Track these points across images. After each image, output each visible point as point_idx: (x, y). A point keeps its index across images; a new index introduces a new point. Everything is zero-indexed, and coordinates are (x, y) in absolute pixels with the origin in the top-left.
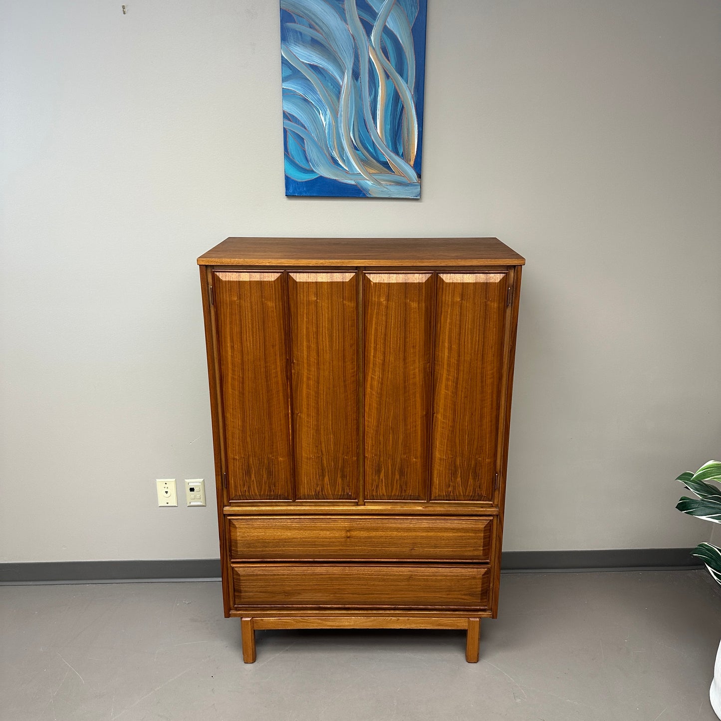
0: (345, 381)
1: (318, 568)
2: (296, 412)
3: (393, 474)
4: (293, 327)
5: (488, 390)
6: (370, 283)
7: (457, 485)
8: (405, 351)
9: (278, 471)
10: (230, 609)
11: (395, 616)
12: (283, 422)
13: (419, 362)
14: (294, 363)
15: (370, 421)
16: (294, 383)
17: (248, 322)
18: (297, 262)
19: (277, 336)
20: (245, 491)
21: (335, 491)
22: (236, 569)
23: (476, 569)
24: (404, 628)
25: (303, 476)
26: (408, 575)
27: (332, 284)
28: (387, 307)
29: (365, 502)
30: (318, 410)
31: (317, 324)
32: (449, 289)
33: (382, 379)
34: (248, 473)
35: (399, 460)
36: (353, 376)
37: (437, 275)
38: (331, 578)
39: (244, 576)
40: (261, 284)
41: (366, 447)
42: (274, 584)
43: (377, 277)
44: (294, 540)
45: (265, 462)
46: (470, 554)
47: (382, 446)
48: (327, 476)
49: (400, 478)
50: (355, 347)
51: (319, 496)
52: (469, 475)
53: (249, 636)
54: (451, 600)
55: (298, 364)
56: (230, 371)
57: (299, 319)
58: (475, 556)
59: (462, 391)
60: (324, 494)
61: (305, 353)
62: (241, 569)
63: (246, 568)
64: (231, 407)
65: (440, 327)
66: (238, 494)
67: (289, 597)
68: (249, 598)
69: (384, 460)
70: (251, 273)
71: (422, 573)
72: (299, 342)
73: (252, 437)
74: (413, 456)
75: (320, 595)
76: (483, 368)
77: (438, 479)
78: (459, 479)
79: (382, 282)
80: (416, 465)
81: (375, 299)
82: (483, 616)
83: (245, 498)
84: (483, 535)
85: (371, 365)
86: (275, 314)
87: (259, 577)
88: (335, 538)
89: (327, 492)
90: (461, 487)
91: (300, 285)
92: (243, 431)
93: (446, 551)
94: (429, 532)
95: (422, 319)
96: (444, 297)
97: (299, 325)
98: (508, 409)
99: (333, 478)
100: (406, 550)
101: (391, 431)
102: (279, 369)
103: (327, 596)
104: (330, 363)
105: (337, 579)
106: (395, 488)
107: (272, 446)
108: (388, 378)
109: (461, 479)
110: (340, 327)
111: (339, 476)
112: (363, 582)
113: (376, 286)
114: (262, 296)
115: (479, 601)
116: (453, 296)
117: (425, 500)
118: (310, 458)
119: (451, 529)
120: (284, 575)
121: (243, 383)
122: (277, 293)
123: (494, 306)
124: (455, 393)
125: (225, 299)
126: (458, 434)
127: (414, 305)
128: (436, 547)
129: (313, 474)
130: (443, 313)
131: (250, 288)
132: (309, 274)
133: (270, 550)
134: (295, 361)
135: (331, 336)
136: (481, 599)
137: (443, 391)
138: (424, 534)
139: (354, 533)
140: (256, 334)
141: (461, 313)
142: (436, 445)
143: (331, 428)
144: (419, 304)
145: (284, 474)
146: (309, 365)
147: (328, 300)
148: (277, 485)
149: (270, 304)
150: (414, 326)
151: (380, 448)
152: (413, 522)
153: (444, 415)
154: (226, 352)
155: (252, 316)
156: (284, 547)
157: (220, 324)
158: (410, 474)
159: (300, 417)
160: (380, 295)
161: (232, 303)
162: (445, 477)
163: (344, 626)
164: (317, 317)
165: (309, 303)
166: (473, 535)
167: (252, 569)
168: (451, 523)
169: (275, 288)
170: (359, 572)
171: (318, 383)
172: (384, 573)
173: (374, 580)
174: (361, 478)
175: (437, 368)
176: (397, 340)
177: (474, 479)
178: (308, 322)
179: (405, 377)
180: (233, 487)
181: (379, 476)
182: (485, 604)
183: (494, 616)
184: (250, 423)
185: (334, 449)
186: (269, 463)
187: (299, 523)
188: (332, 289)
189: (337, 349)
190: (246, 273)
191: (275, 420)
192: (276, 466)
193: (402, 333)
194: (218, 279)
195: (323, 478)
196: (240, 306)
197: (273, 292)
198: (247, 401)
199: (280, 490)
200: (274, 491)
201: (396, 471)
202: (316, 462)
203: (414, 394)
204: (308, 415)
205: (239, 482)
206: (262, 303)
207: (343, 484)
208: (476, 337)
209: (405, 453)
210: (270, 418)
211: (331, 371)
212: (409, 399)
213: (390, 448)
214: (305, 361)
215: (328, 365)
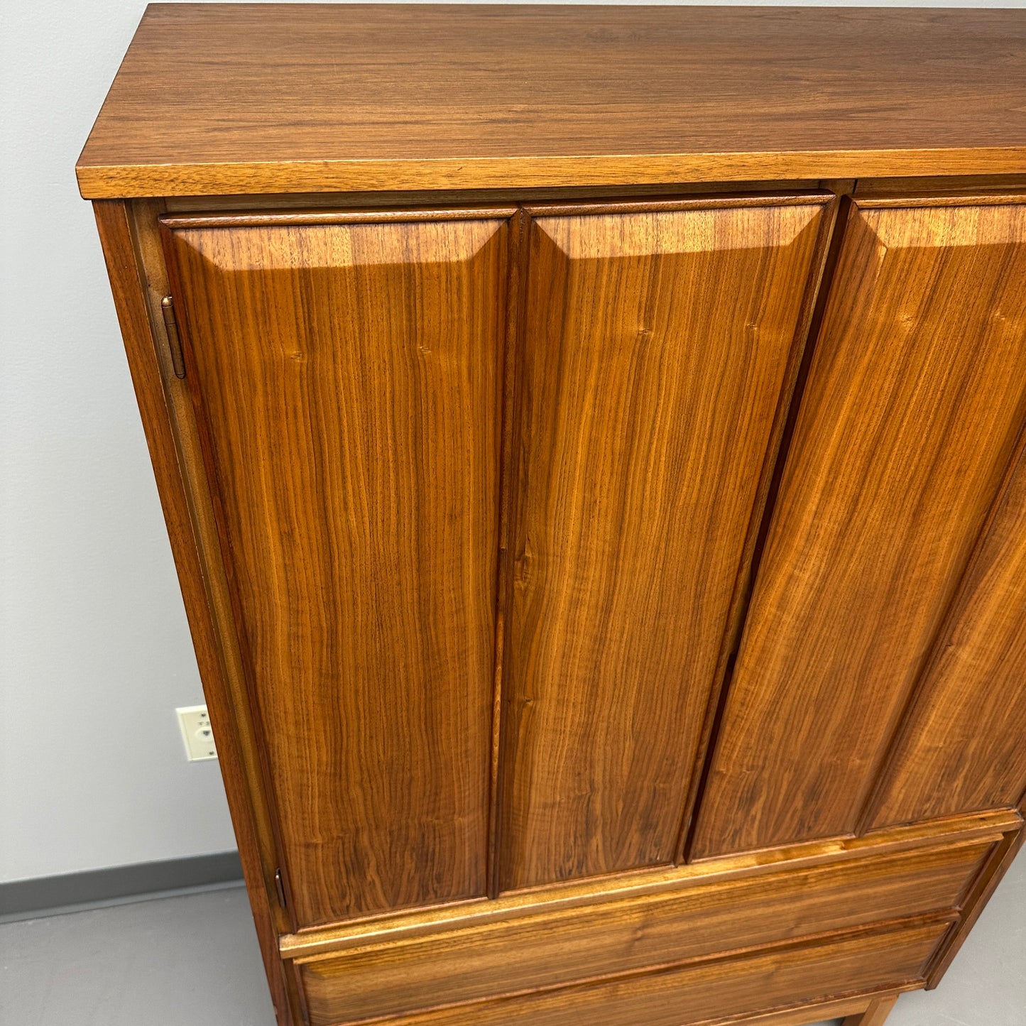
0: (698, 596)
1: (548, 1000)
2: (519, 696)
3: (789, 800)
6: (872, 252)
7: (948, 794)
8: (927, 487)
9: (452, 847)
12: (474, 729)
13: (961, 517)
14: (524, 561)
16: (520, 622)
18: (585, 169)
20: (348, 907)
26: (769, 969)
27: (719, 260)
28: (912, 343)
30: (594, 686)
31: (632, 426)
33: (825, 578)
34: (355, 867)
35: (813, 769)
38: (580, 1012)
43: (905, 222)
45: (412, 835)
47: (773, 747)
48: (599, 835)
49: (805, 806)
52: (988, 770)
55: (542, 565)
56: (281, 615)
57: (563, 413)
60: (584, 870)
61: (574, 526)
64: (291, 719)
66: (324, 917)
69: (770, 776)
70: (357, 229)
73: (367, 785)
74: (857, 753)
77: (903, 791)
78: (958, 783)
79: (923, 244)
80: (858, 773)
81: (876, 314)
85: (798, 542)
86: (467, 401)
88: (603, 946)
89: (595, 866)
90: (956, 797)
91: (583, 274)
92: (338, 774)
97: (561, 435)
99: (615, 837)
101: (812, 709)
102: (469, 586)
104: (658, 549)
107: (436, 794)
108: (845, 571)
109: (965, 781)
110: (718, 427)
111: (634, 827)
113: (893, 263)
114: (412, 331)
117: (854, 834)
118: (553, 806)
121: (333, 646)
122: (478, 313)
125: (239, 355)
126: (998, 686)
129: (558, 835)
131: (359, 299)
132: (627, 218)
134: (529, 555)
135: (677, 463)
137: (1002, 588)
139: (654, 930)
140: (385, 483)
142: (928, 719)
143: (629, 724)
146: (582, 562)
147: (692, 328)
148: (446, 878)
149: (448, 362)
150: (986, 402)
151: (767, 750)
155: (367, 413)
158: (836, 792)
159: (533, 711)
160: (901, 297)
161: (271, 371)
162: (926, 783)
164: (635, 398)
165: (611, 346)
169: (471, 292)
171: (607, 611)
172: (713, 977)
176: (910, 458)
177: (997, 775)
178: (597, 420)
179: (900, 565)
181: (748, 811)
184: (359, 751)
185: (630, 772)
186: (423, 835)
187: (506, 938)
188: (717, 282)
189: (693, 501)
190: (336, 229)
191: (447, 732)
192: (447, 838)
193: (935, 431)
194: (199, 261)
195: (588, 841)
196: (312, 381)
197: (460, 311)
198: (350, 695)
199: (454, 887)
200: (435, 891)
201: (799, 794)
202: (569, 810)
203: (914, 606)
204: (562, 703)
205: (328, 891)
206: (414, 362)
207: (642, 844)
209: (835, 752)
210: (431, 727)
211: (658, 574)
212: (894, 623)
213: (796, 747)
214: (568, 553)
215: (650, 556)
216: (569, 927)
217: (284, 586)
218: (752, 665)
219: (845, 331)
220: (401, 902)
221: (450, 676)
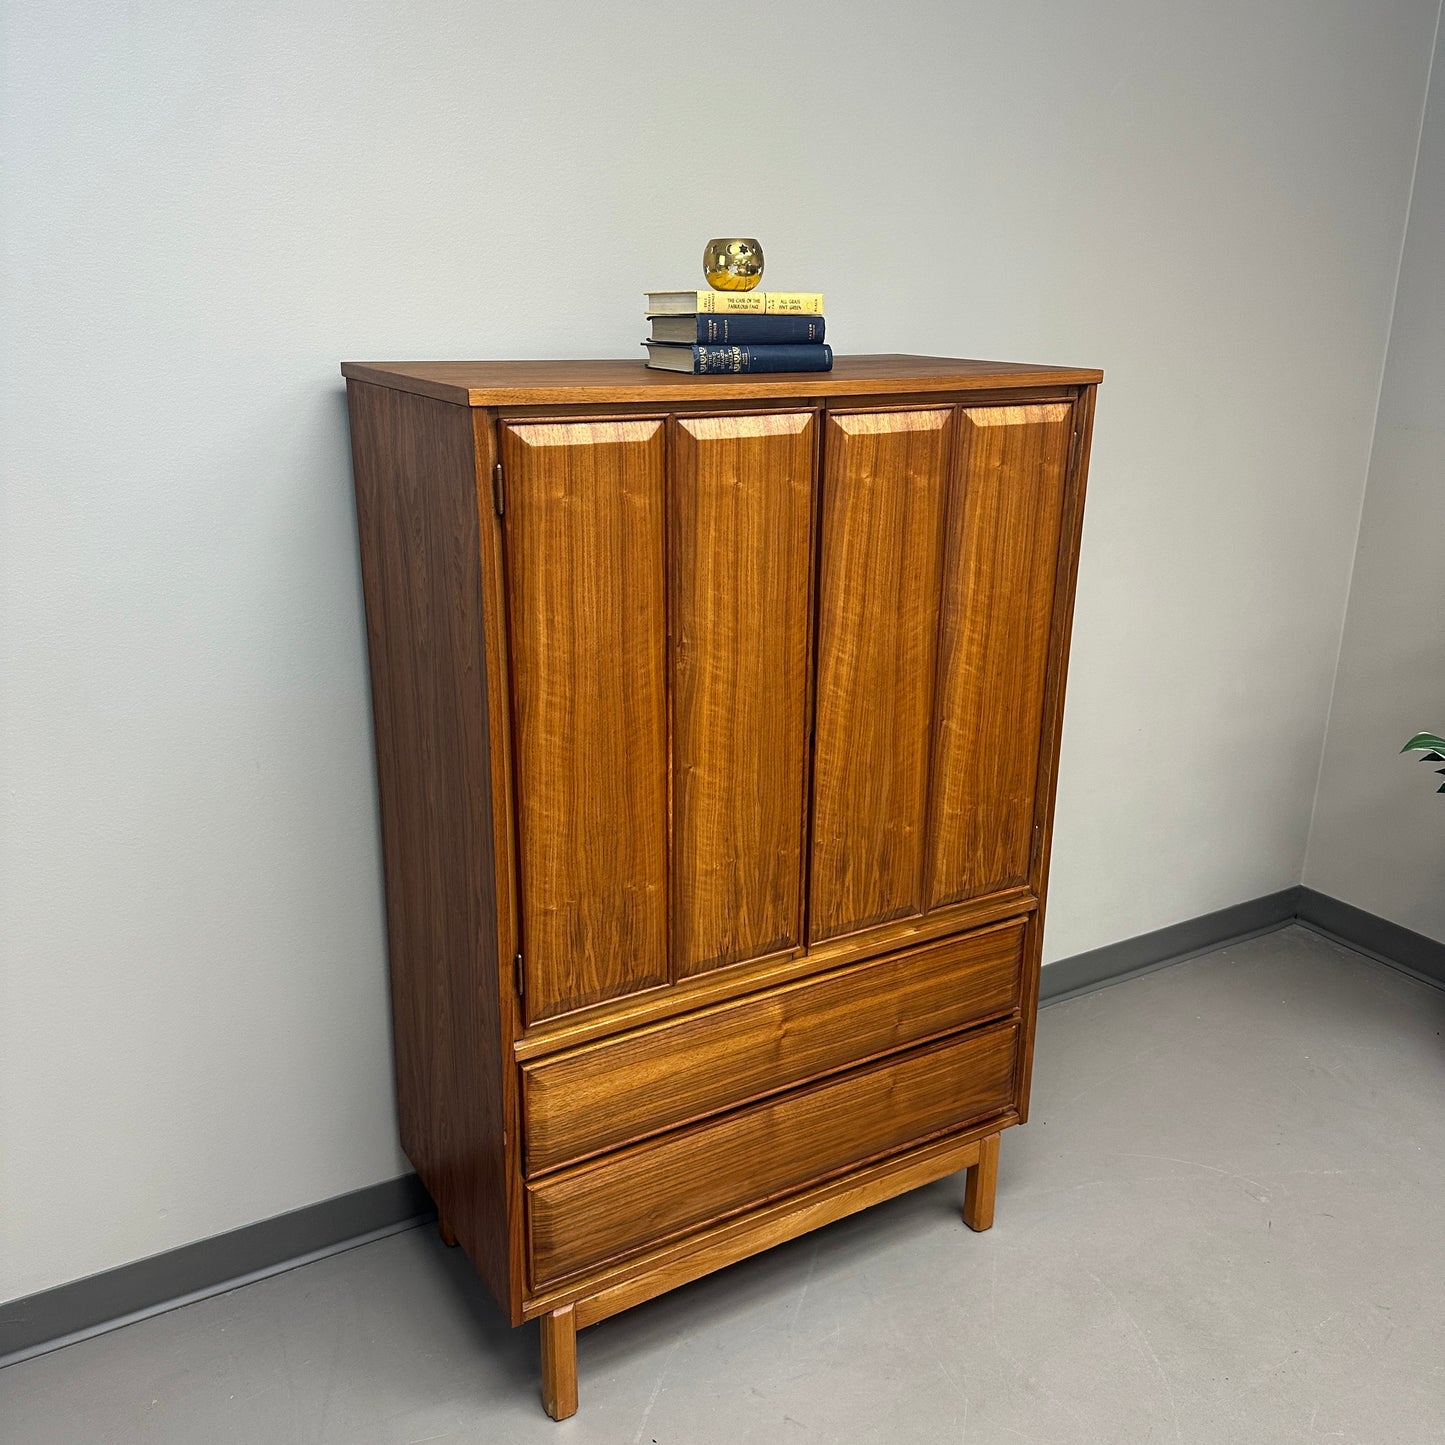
0: (786, 674)
2: (685, 765)
3: (870, 869)
4: (684, 556)
6: (841, 438)
7: (976, 865)
8: (901, 588)
9: (644, 918)
11: (859, 1184)
12: (657, 795)
13: (925, 611)
14: (682, 645)
16: (682, 696)
17: (589, 553)
19: (651, 581)
20: (570, 988)
21: (758, 936)
22: (540, 1194)
23: (997, 1033)
24: (872, 1204)
25: (696, 916)
26: (887, 1084)
27: (769, 441)
28: (872, 491)
29: (809, 949)
30: (731, 753)
31: (736, 543)
32: (983, 442)
33: (857, 658)
34: (578, 940)
35: (880, 836)
36: (801, 659)
37: (961, 412)
39: (560, 1205)
40: (620, 450)
42: (629, 1199)
43: (854, 422)
44: (673, 1078)
45: (617, 903)
46: (991, 1003)
47: (850, 814)
48: (745, 908)
49: (881, 876)
51: (727, 957)
52: (997, 840)
53: (570, 1350)
54: (957, 1111)
55: (694, 647)
56: (543, 686)
57: (699, 535)
58: (998, 1005)
59: (993, 662)
60: (737, 949)
61: (710, 616)
62: (552, 1190)
63: (564, 1185)
64: (543, 780)
65: (963, 527)
66: (552, 1001)
67: (658, 1220)
68: (572, 1255)
69: (853, 844)
70: (593, 425)
71: (912, 1071)
72: (698, 592)
73: (588, 848)
74: (906, 820)
75: (722, 1190)
76: (1030, 607)
77: (945, 861)
78: (980, 853)
79: (865, 433)
80: (910, 841)
81: (850, 474)
82: (1005, 1125)
83: (568, 1007)
84: (1013, 957)
85: (838, 631)
86: (649, 526)
87: (595, 1196)
88: (757, 1046)
89: (744, 944)
90: (982, 869)
91: (704, 448)
92: (570, 837)
93: (953, 1010)
96: (972, 460)
97: (699, 550)
99: (756, 908)
100: (887, 1031)
101: (869, 777)
102: (652, 665)
103: (736, 1189)
104: (759, 635)
105: (755, 1141)
106: (870, 900)
107: (634, 859)
108: (868, 653)
109: (984, 850)
110: (782, 545)
111: (768, 899)
112: (806, 1131)
113: (853, 444)
114: (621, 482)
115: (1002, 1095)
116: (988, 457)
117: (920, 912)
118: (712, 871)
120: (649, 1171)
121: (572, 713)
122: (653, 472)
123: (1054, 469)
124: (982, 669)
125: (535, 498)
126: (982, 755)
127: (922, 481)
128: (937, 1008)
129: (717, 906)
130: (969, 496)
131: (595, 463)
132: (721, 419)
134: (685, 641)
135: (763, 570)
137: (962, 668)
138: (919, 986)
139: (794, 1025)
141: (999, 493)
142: (945, 788)
143: (756, 789)
144: (929, 479)
145: (656, 923)
146: (717, 646)
147: (761, 482)
148: (640, 954)
149: (639, 501)
150: (919, 529)
151: (847, 817)
153: (961, 719)
154: (534, 637)
155: (598, 535)
156: (651, 1102)
158: (899, 861)
159: (694, 777)
160: (861, 463)
161: (552, 505)
162: (958, 853)
164: (736, 525)
165: (721, 491)
166: (999, 961)
167: (578, 1180)
169: (650, 462)
171: (734, 685)
173: (828, 1116)
175: (952, 619)
176: (887, 568)
177: (1005, 845)
178: (718, 540)
179: (898, 648)
180: (540, 986)
181: (843, 881)
183: (1021, 1119)
184: (584, 813)
185: (760, 838)
186: (625, 904)
188: (769, 454)
189: (775, 598)
190: (583, 425)
191: (641, 795)
192: (640, 907)
193: (897, 548)
194: (519, 443)
195: (738, 913)
196: (570, 513)
197: (645, 469)
198: (580, 757)
199: (646, 967)
200: (633, 971)
201: (875, 863)
202: (723, 878)
203: (913, 682)
204: (712, 768)
205: (557, 969)
206: (622, 501)
207: (775, 916)
208: (1021, 542)
209: (891, 820)
210: (630, 790)
211: (761, 654)
212: (905, 696)
213: (865, 814)
214: (708, 637)
215: (755, 640)
216: (730, 1021)
217: (546, 661)
218: (825, 737)
219: (836, 485)
220: (608, 982)
221: (642, 742)
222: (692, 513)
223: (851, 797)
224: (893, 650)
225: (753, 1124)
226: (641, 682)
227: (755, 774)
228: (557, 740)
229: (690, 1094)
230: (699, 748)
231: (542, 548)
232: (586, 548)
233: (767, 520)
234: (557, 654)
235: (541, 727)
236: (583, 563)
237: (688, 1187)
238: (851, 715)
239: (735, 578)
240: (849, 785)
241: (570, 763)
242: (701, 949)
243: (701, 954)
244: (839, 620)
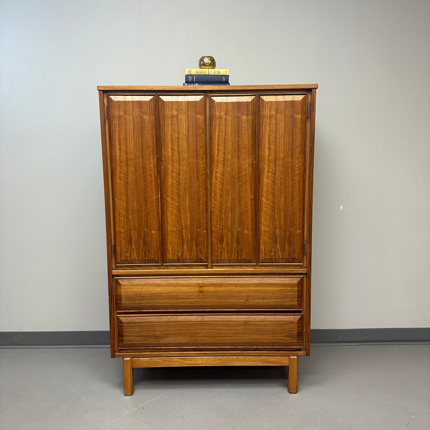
0: (197, 173)
1: (180, 317)
2: (164, 197)
3: (232, 243)
4: (162, 135)
5: (297, 178)
6: (214, 103)
7: (277, 250)
8: (238, 151)
9: (151, 241)
10: (116, 352)
11: (235, 355)
12: (155, 204)
13: (248, 159)
14: (162, 161)
15: (216, 203)
16: (162, 176)
17: (131, 131)
18: (165, 87)
19: (151, 141)
20: (128, 256)
21: (191, 256)
22: (120, 318)
23: (293, 316)
24: (242, 365)
25: (169, 244)
26: (244, 321)
27: (188, 103)
28: (226, 120)
29: (213, 266)
30: (179, 195)
31: (178, 132)
32: (268, 106)
33: (223, 172)
34: (130, 242)
35: (236, 232)
36: (203, 170)
37: (259, 97)
38: (189, 324)
39: (126, 323)
40: (140, 103)
41: (213, 223)
42: (147, 329)
43: (218, 98)
44: (162, 294)
45: (142, 234)
46: (288, 304)
47: (224, 222)
48: (186, 245)
49: (237, 246)
50: (204, 149)
51: (180, 261)
52: (285, 243)
53: (129, 373)
54: (275, 341)
55: (165, 161)
56: (118, 166)
57: (166, 129)
58: (291, 305)
59: (278, 180)
60: (183, 258)
61: (170, 153)
62: (124, 318)
63: (128, 318)
64: (119, 193)
65: (262, 133)
66: (123, 260)
67: (158, 340)
68: (129, 341)
69: (225, 232)
70: (133, 96)
71: (254, 319)
72: (166, 145)
73: (133, 215)
74: (246, 229)
75: (180, 338)
76: (293, 162)
77: (263, 246)
78: (278, 246)
79: (222, 101)
80: (248, 236)
81: (217, 114)
82: (300, 354)
83: (128, 263)
84: (296, 289)
85: (216, 162)
86: (150, 125)
87: (137, 324)
88: (192, 292)
89: (186, 257)
90: (280, 252)
91: (166, 104)
92: (127, 211)
93: (271, 302)
94: (258, 287)
95: (249, 128)
96: (264, 112)
97: (166, 133)
98: (311, 193)
99: (190, 246)
100: (242, 301)
101: (230, 211)
102: (152, 165)
103: (186, 339)
104: (187, 160)
105: (193, 325)
106: (233, 253)
107: (147, 222)
108: (227, 171)
109: (280, 246)
110: (194, 134)
111: (194, 244)
112: (211, 327)
113: (218, 105)
114: (140, 112)
115: (296, 341)
116: (270, 111)
117: (255, 263)
118: (174, 231)
119: (274, 285)
120: (154, 322)
121: (127, 175)
122: (151, 110)
123: (298, 117)
124: (274, 182)
125: (115, 114)
126: (276, 211)
127: (244, 118)
128: (263, 299)
129: (176, 243)
130: (264, 124)
131: (133, 106)
132: (173, 96)
133: (145, 303)
134: (163, 159)
135: (188, 141)
136: (297, 340)
137: (266, 180)
138: (255, 289)
139: (205, 289)
140: (136, 140)
141: (276, 123)
142: (262, 221)
143: (188, 208)
144: (247, 117)
145: (156, 243)
146: (173, 162)
147: (186, 114)
148: (150, 252)
149: (146, 117)
150: (244, 133)
151: (222, 223)
152: (247, 280)
153: (266, 198)
154: (116, 152)
155: (134, 126)
156: (155, 300)
157: (112, 132)
158: (244, 242)
159: (167, 200)
160: (221, 111)
161: (120, 116)
162: (269, 245)
163: (198, 364)
164: (178, 126)
165: (172, 116)
166: (290, 288)
167: (132, 318)
168: (274, 280)
169: (149, 106)
170: (209, 319)
171: (179, 174)
172: (227, 320)
173: (219, 325)
174: (209, 248)
175: (261, 163)
176: (233, 144)
177: (289, 246)
178: (172, 130)
179: (239, 170)
180: (119, 253)
181: (222, 245)
182: (300, 344)
183: (308, 354)
184: (131, 205)
185: (190, 224)
186: (145, 235)
187: (166, 282)
188: (188, 106)
189: (192, 150)
190: (130, 96)
191: (149, 203)
192: (150, 237)
193: (236, 138)
194: (111, 100)
195: (183, 246)
196: (125, 119)
197: (148, 109)
198: (130, 189)
199: (152, 256)
200: (148, 256)
201: (234, 241)
202: (177, 234)
203: (246, 182)
204: (172, 199)
205: (124, 249)
206: (141, 117)
207: (197, 251)
208: (287, 140)
209: (240, 227)
210: (146, 200)
211: (188, 166)
212: (242, 187)
213: (229, 223)
214: (170, 159)
215: (186, 162)
217: (119, 159)
218: (214, 196)
219: (213, 117)
220: (140, 258)
221: (149, 187)
222: (163, 122)
223: (223, 216)
224: (237, 171)
225: (192, 319)
226: (148, 169)
227: (188, 204)
228: (122, 182)
229: (167, 301)
230: (168, 192)
231: (117, 128)
232: (130, 129)
233: (188, 126)
234: (122, 158)
235: (118, 178)
236: (130, 133)
237: (168, 333)
238: (222, 190)
239: (178, 142)
240: (222, 213)
241: (127, 190)
242: (171, 255)
243: (171, 257)
244: (216, 159)
